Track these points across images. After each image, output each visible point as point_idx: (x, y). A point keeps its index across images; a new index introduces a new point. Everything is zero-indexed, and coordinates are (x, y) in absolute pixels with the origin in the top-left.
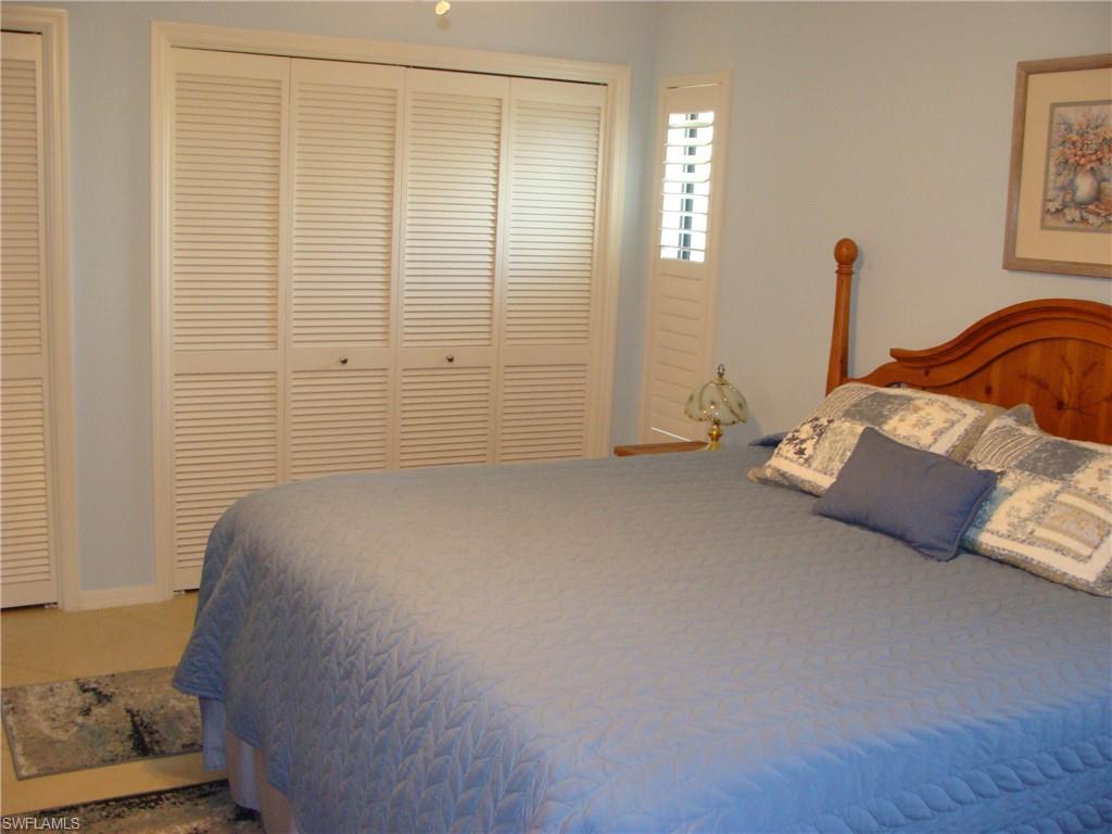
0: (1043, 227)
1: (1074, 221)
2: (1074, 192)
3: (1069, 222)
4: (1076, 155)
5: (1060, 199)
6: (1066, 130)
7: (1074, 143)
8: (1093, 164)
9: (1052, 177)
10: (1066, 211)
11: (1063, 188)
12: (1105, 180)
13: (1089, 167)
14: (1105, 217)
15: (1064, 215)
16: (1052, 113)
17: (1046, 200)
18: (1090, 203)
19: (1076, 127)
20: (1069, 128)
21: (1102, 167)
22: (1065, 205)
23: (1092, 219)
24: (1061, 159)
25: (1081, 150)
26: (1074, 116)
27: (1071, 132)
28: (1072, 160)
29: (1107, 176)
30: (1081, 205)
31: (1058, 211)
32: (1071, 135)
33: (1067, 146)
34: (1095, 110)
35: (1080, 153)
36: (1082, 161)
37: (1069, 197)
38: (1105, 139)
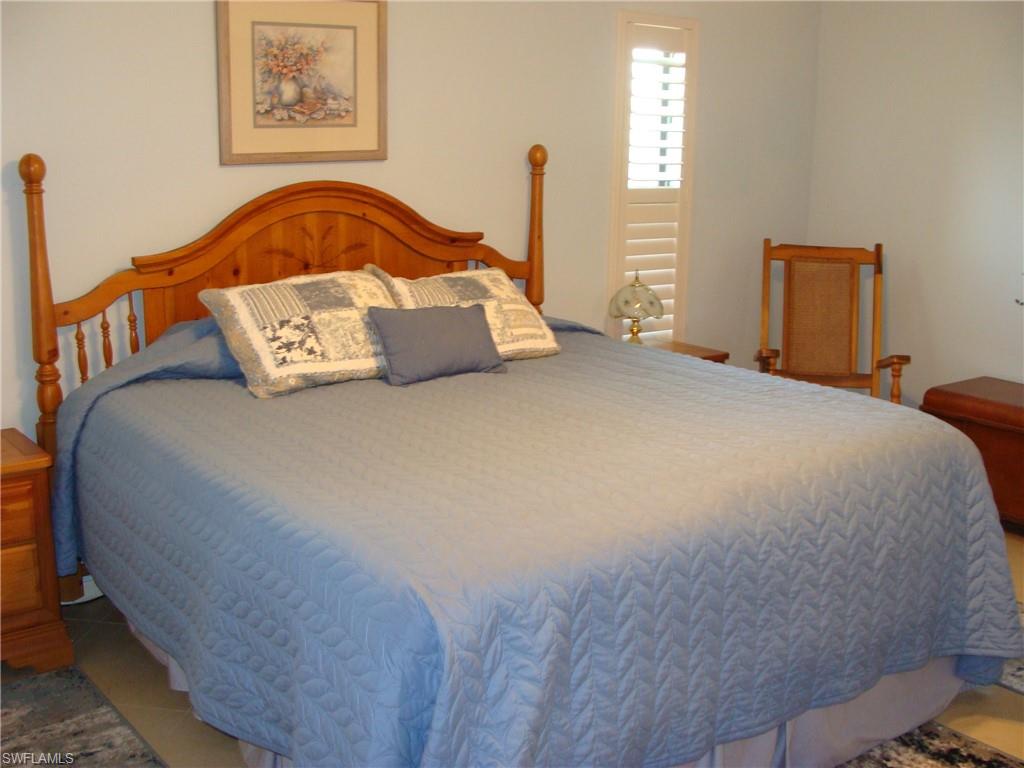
0: (256, 126)
1: (282, 119)
2: (280, 95)
3: (280, 120)
4: (278, 66)
5: (269, 101)
6: (267, 44)
7: (275, 56)
8: (295, 74)
9: (259, 84)
10: (275, 111)
11: (270, 93)
12: (305, 86)
13: (291, 75)
14: (310, 114)
15: (274, 115)
16: (253, 30)
17: (256, 103)
18: (295, 105)
19: (276, 43)
20: (270, 44)
21: (302, 76)
22: (273, 107)
23: (298, 117)
24: (266, 69)
25: (283, 61)
26: (273, 34)
27: (272, 46)
28: (275, 70)
29: (307, 83)
30: (287, 106)
31: (267, 112)
32: (272, 49)
33: (270, 58)
34: (291, 31)
35: (282, 64)
36: (285, 71)
37: (276, 101)
38: (302, 54)
